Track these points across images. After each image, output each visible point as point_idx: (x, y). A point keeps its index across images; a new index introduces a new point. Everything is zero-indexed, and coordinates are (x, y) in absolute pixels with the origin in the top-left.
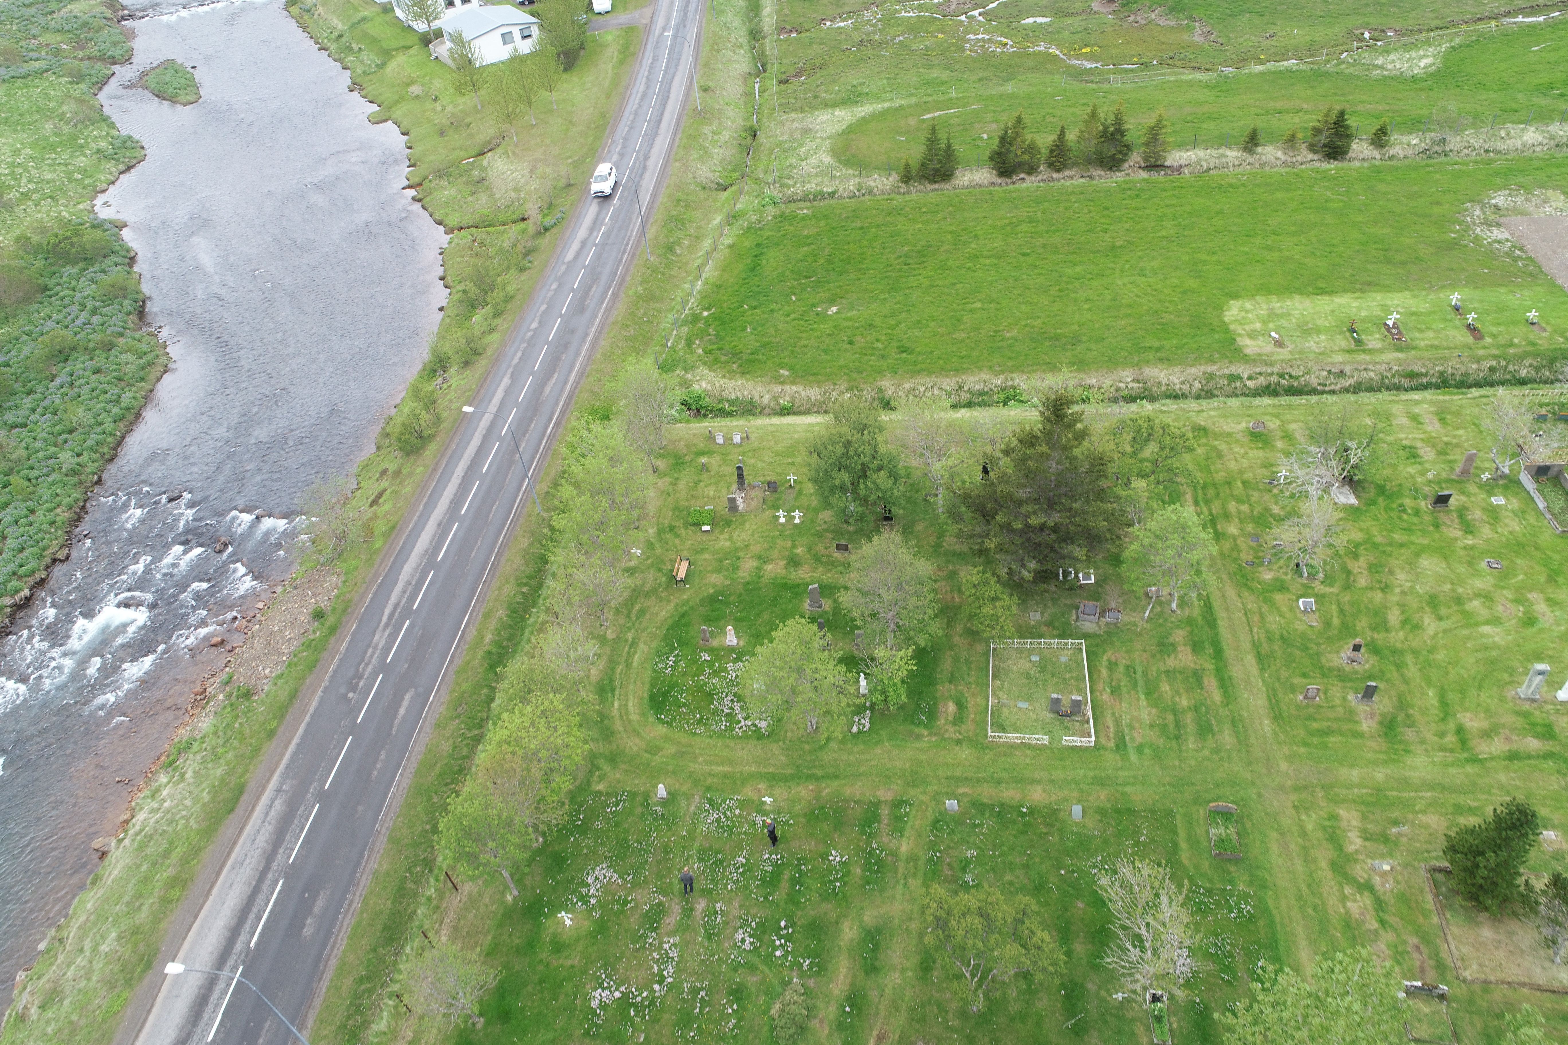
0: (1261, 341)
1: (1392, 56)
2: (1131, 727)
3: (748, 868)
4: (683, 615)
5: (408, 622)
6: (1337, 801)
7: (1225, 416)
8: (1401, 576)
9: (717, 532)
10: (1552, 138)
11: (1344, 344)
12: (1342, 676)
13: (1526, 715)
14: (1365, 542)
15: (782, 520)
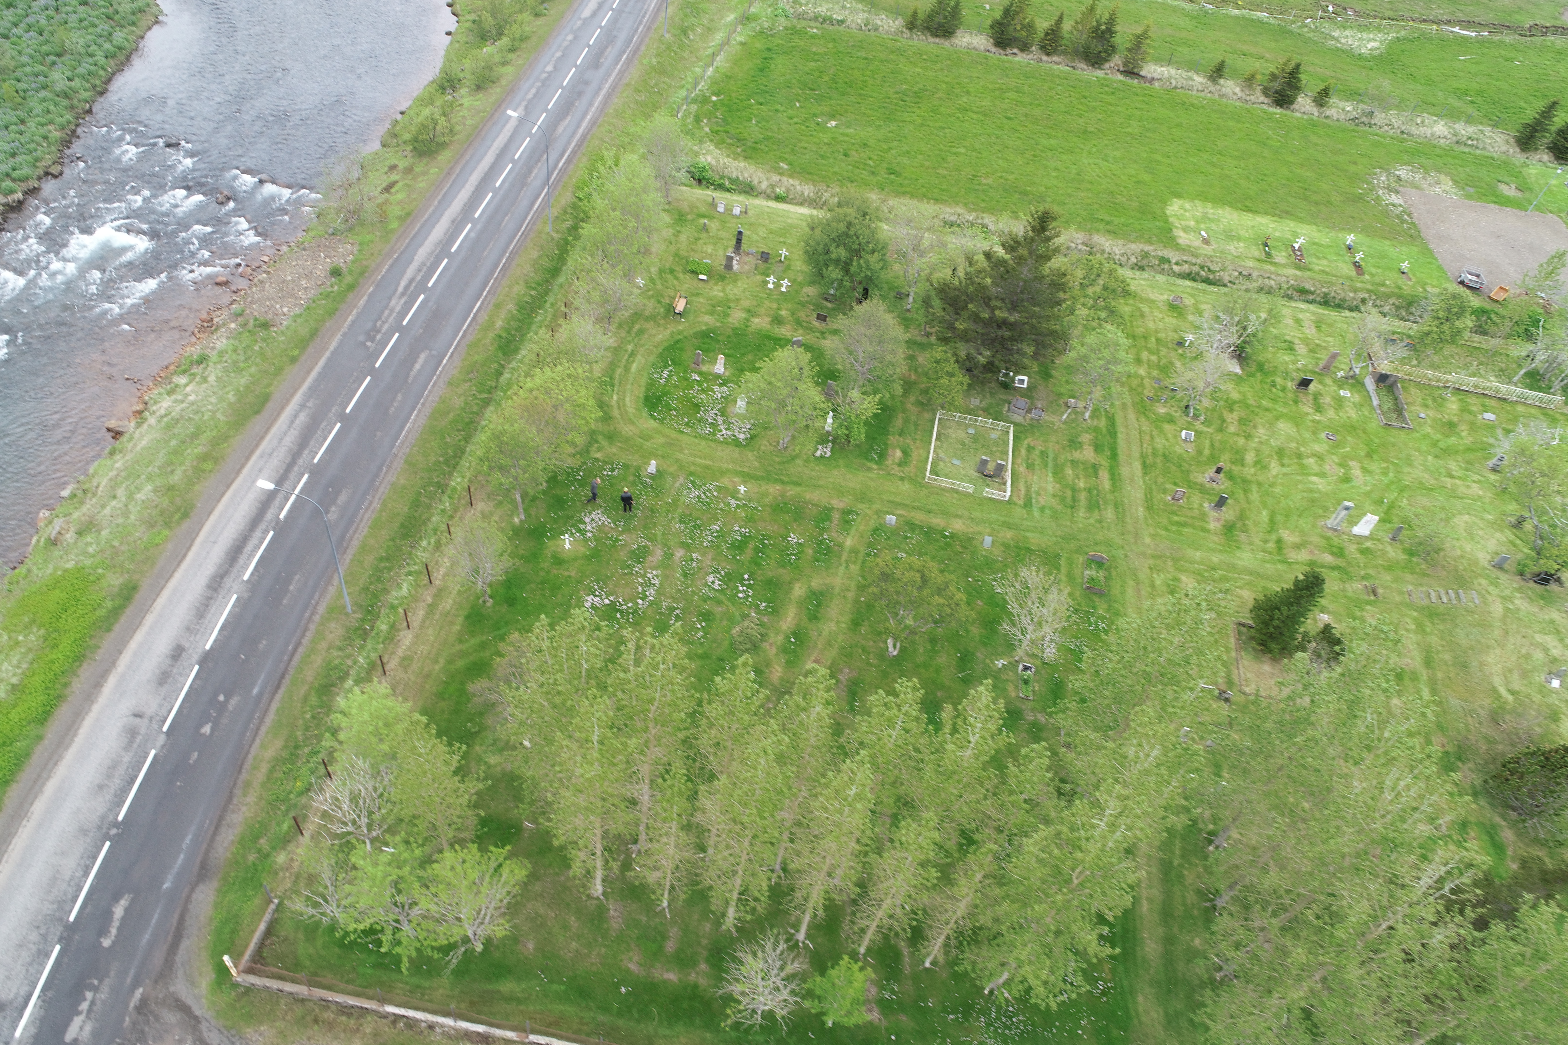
0: (1192, 236)
1: (1347, 32)
2: (1038, 494)
3: (721, 535)
4: (677, 342)
5: (422, 297)
6: (1180, 570)
7: (1152, 287)
8: (1261, 431)
9: (712, 283)
10: (1455, 135)
11: (1256, 254)
12: (1202, 490)
13: (1328, 539)
14: (1240, 402)
15: (771, 286)
